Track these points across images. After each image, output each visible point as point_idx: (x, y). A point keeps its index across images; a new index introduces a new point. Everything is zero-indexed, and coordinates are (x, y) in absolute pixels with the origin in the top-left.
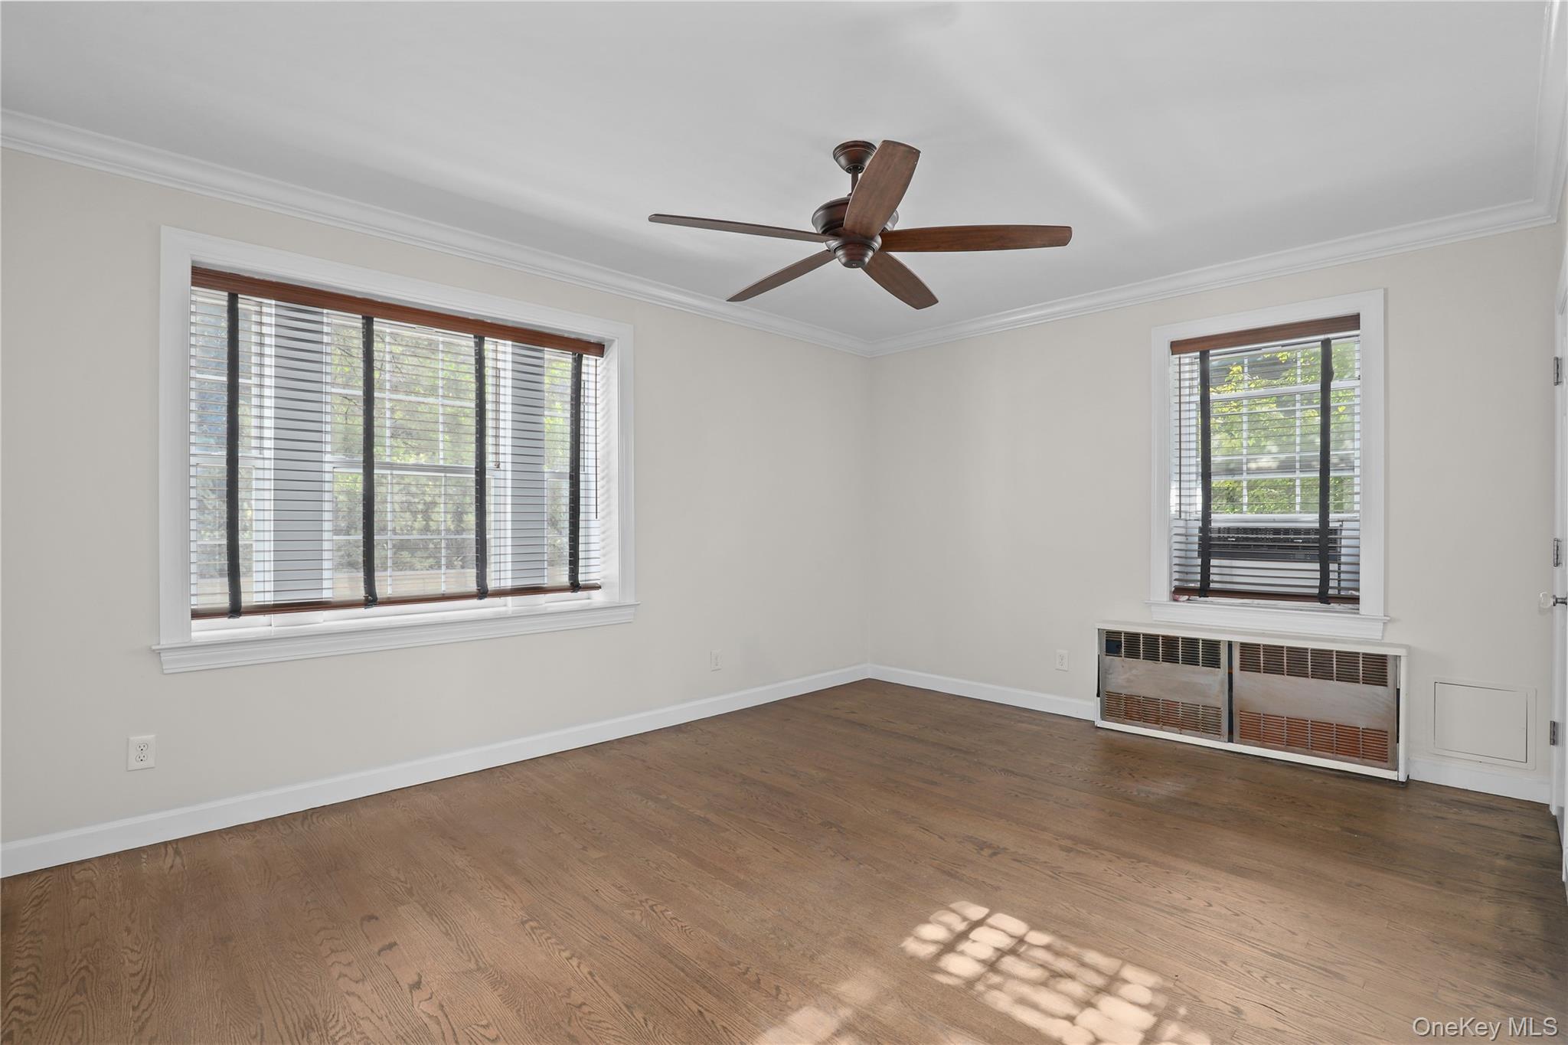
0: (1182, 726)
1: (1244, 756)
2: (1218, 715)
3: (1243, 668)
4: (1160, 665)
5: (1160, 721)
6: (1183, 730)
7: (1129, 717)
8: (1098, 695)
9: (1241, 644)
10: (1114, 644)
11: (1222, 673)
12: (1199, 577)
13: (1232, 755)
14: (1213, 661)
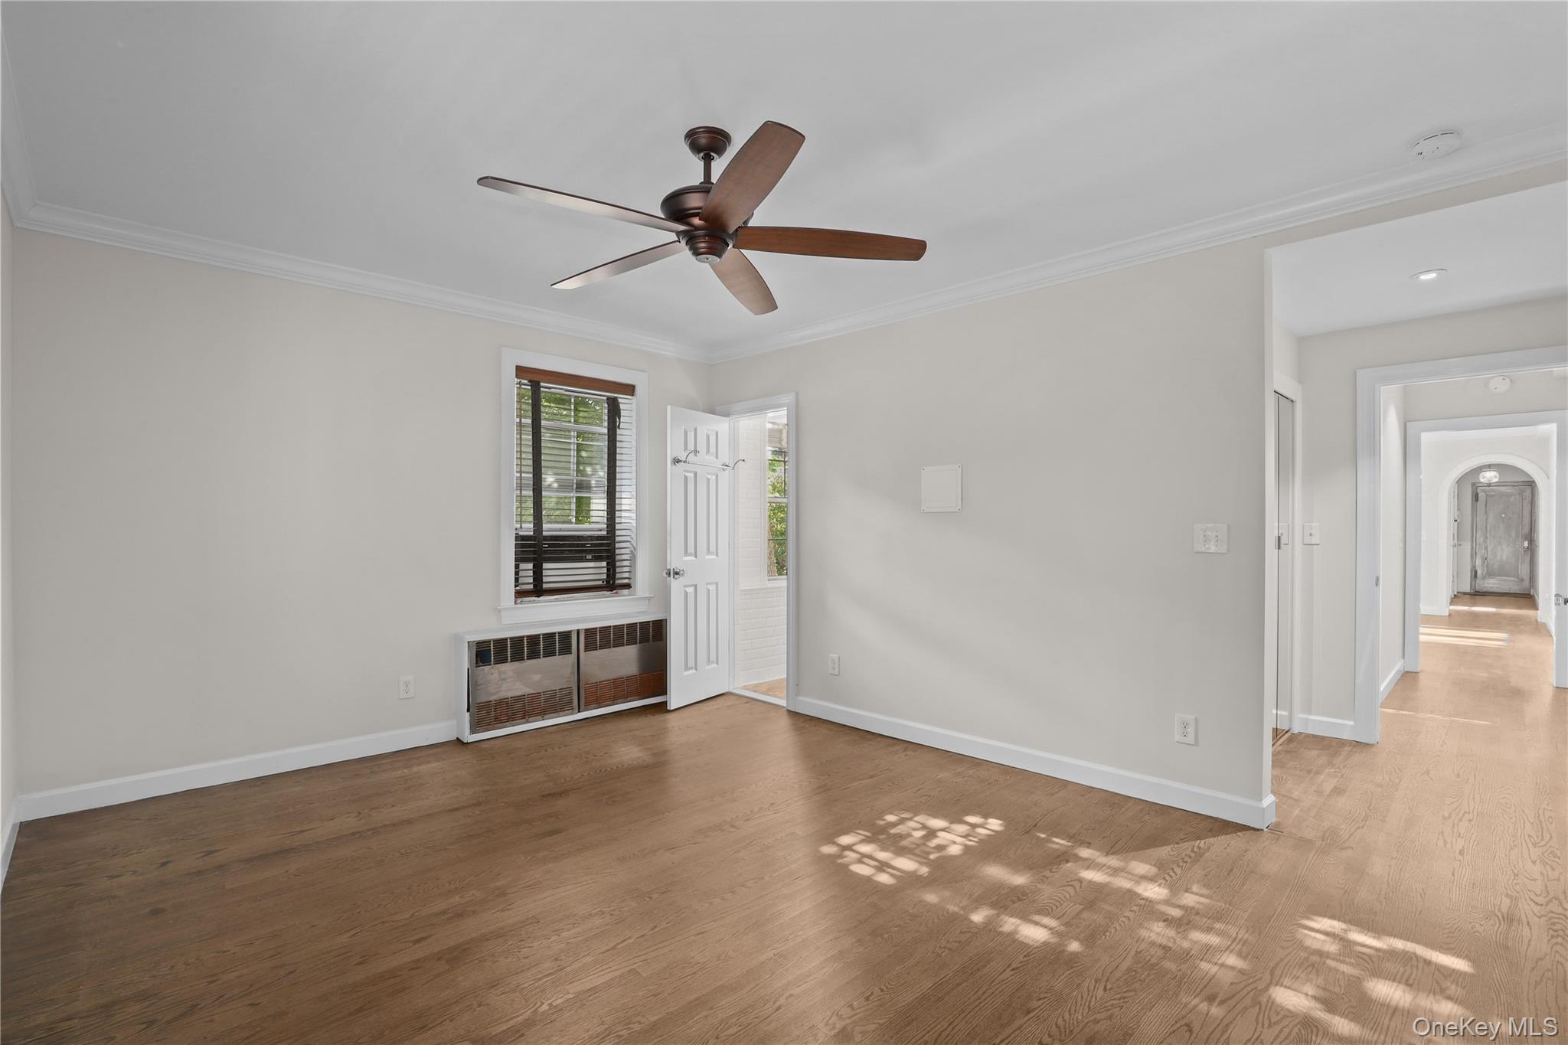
0: (543, 713)
1: (589, 720)
2: (570, 694)
3: (586, 650)
4: (525, 664)
5: (526, 715)
6: (546, 716)
7: (499, 721)
8: (468, 710)
9: (586, 630)
10: (485, 653)
11: (572, 657)
12: (531, 580)
13: (579, 722)
14: (566, 649)
